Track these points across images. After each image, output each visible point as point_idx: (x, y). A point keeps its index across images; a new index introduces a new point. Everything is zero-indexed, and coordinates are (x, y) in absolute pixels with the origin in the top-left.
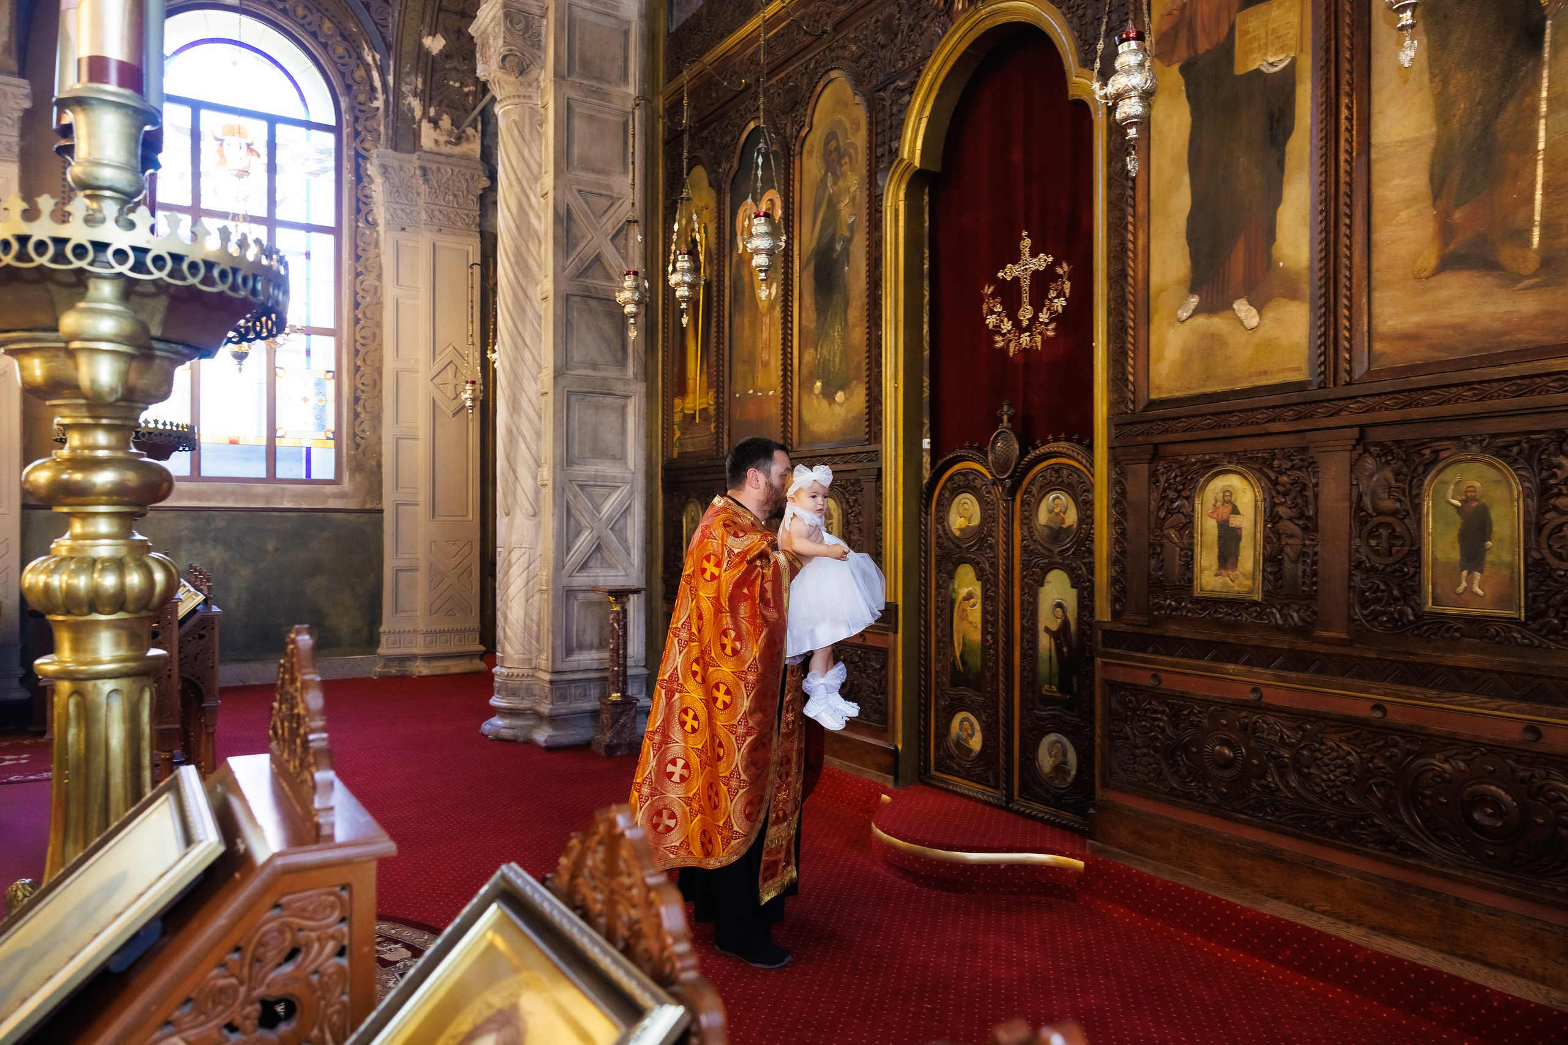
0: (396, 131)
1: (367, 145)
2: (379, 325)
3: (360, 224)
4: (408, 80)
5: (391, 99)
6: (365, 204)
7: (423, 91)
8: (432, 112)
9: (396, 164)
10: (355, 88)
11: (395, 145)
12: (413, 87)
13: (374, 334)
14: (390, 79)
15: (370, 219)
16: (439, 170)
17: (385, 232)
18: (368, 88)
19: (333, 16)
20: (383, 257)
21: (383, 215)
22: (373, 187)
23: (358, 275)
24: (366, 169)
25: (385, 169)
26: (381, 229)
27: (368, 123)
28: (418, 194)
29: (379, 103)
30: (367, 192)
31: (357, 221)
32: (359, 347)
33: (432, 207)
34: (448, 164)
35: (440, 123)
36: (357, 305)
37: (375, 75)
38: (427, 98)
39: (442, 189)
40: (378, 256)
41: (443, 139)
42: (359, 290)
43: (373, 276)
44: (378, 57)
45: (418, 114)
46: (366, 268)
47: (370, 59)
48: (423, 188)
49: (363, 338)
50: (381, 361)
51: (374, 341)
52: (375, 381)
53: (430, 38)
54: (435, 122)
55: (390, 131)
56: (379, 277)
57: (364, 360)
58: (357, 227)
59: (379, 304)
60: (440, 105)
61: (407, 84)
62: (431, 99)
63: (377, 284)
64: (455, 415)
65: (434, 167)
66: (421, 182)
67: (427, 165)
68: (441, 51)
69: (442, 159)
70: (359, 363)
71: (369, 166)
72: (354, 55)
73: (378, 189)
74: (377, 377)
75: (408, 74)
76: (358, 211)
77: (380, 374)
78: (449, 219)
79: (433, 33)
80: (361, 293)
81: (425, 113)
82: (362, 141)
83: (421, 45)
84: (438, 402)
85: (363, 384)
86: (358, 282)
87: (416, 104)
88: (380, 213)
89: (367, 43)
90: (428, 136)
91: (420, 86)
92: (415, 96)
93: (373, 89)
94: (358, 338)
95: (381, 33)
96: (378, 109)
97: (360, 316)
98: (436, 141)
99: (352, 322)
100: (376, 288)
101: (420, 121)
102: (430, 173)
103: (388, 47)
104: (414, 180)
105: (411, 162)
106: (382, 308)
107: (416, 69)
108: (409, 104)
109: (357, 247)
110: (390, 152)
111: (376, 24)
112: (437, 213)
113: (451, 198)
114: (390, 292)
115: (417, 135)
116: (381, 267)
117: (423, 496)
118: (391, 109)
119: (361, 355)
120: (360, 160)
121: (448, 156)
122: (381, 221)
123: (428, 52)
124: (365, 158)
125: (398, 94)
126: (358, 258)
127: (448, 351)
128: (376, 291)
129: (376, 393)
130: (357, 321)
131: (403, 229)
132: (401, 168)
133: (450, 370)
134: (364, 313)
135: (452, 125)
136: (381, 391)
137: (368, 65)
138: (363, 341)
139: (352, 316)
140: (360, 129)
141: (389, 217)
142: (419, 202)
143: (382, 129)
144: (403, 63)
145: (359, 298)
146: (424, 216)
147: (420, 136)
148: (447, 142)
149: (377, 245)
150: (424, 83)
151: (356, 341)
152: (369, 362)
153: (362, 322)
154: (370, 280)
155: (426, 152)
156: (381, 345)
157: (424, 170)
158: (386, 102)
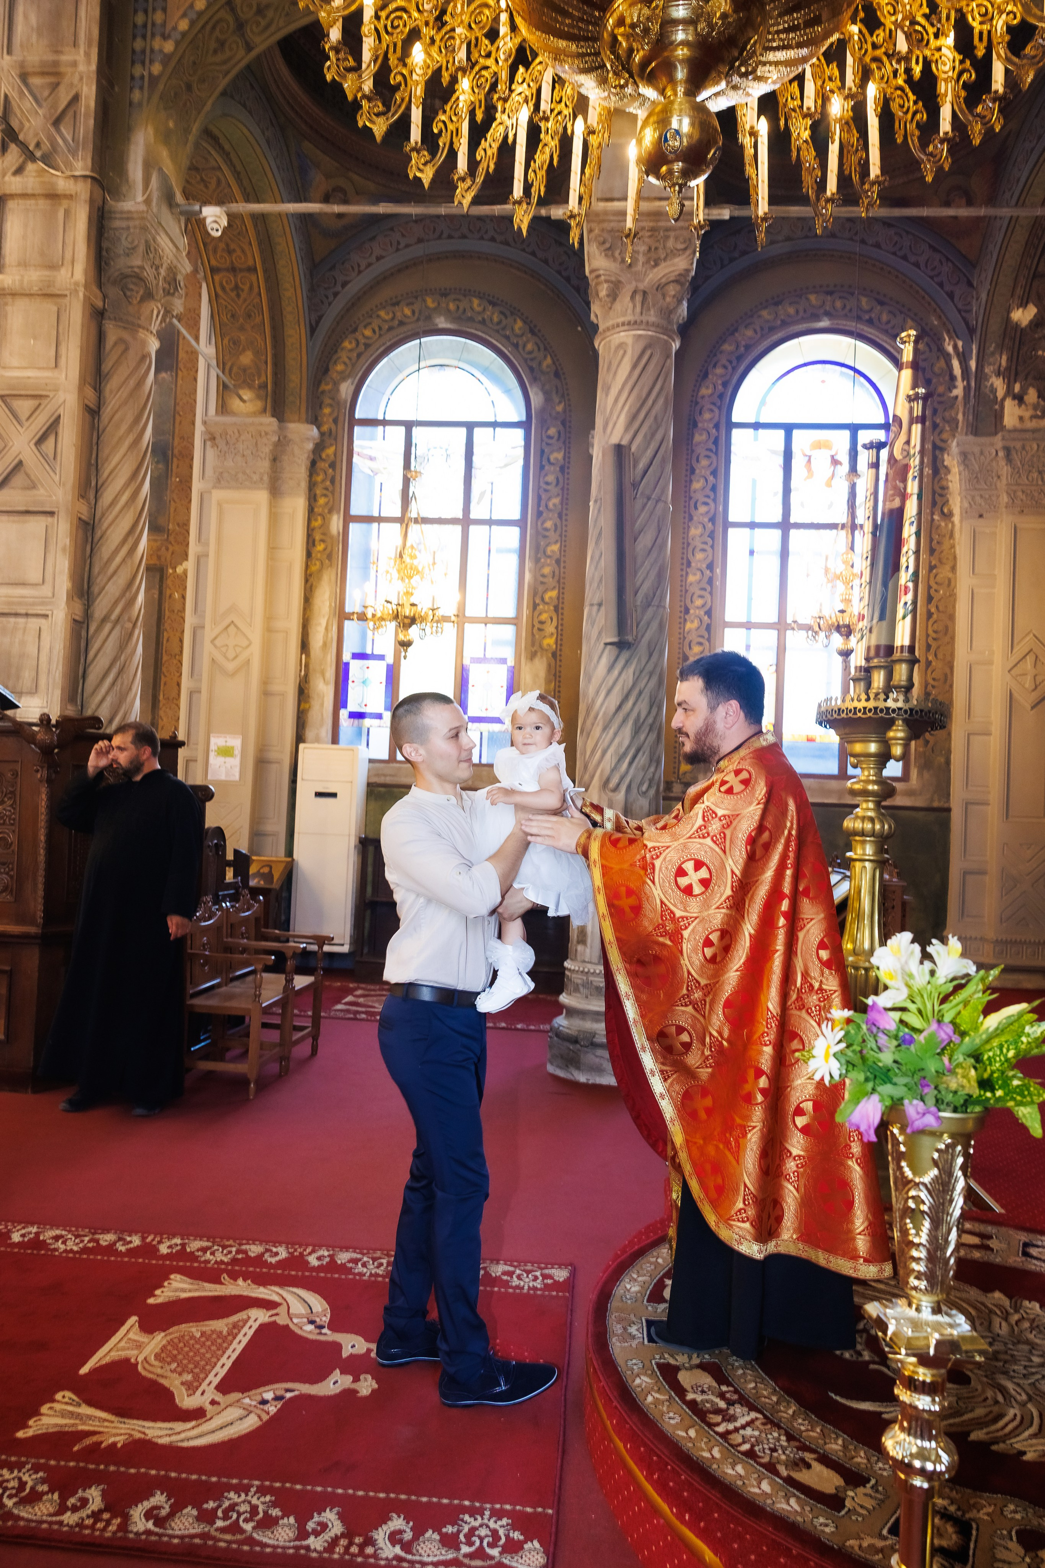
0: (976, 416)
1: (945, 436)
2: (952, 617)
3: (936, 517)
4: (991, 360)
5: (973, 384)
6: (941, 495)
7: (1009, 368)
8: (1017, 388)
9: (977, 450)
10: (934, 381)
11: (975, 430)
12: (996, 367)
13: (947, 628)
14: (973, 364)
15: (946, 510)
16: (1023, 448)
17: (961, 521)
18: (947, 378)
19: (916, 314)
20: (957, 548)
21: (958, 504)
22: (949, 477)
23: (931, 568)
24: (943, 461)
25: (965, 456)
26: (956, 519)
27: (947, 414)
28: (999, 477)
29: (958, 391)
30: (944, 483)
31: (932, 514)
32: (930, 641)
33: (1014, 488)
34: (1034, 439)
35: (1026, 398)
36: (930, 599)
37: (956, 364)
38: (1010, 375)
39: (1026, 467)
40: (953, 546)
41: (1027, 414)
42: (932, 583)
43: (948, 567)
44: (960, 344)
45: (1000, 393)
46: (940, 561)
47: (950, 349)
48: (1005, 470)
49: (935, 632)
50: (952, 655)
51: (946, 634)
52: (946, 675)
53: (1021, 310)
54: (1020, 399)
55: (971, 418)
56: (953, 569)
57: (936, 655)
58: (933, 520)
59: (952, 597)
60: (1026, 379)
61: (990, 364)
62: (1016, 374)
63: (950, 575)
64: (1033, 708)
65: (1018, 445)
66: (1003, 463)
67: (1011, 444)
68: (1031, 322)
69: (1028, 435)
70: (930, 658)
71: (946, 456)
72: (934, 348)
73: (955, 480)
74: (948, 672)
75: (993, 354)
76: (934, 503)
77: (952, 668)
78: (1033, 498)
79: (1023, 304)
80: (935, 586)
81: (1009, 392)
82: (941, 432)
83: (1008, 319)
84: (1015, 695)
85: (934, 679)
86: (932, 575)
87: (999, 385)
88: (956, 503)
89: (948, 332)
90: (1011, 414)
91: (1004, 363)
92: (998, 374)
93: (953, 378)
94: (930, 632)
95: (964, 319)
96: (957, 397)
97: (933, 610)
98: (1021, 418)
99: (925, 617)
100: (950, 581)
101: (1003, 400)
102: (1013, 453)
103: (971, 331)
104: (994, 464)
105: (992, 444)
106: (955, 600)
107: (1001, 348)
108: (992, 385)
109: (931, 540)
110: (971, 438)
111: (959, 311)
112: (1020, 494)
113: (1035, 475)
114: (964, 583)
115: (999, 416)
116: (955, 558)
117: (995, 793)
118: (972, 394)
119: (932, 650)
120: (937, 452)
121: (1034, 431)
122: (957, 511)
123: (1017, 325)
124: (942, 450)
125: (980, 375)
126: (932, 551)
127: (1028, 638)
128: (950, 584)
129: (947, 687)
130: (929, 615)
131: (981, 516)
132: (982, 453)
133: (1030, 660)
134: (937, 607)
135: (1039, 397)
136: (951, 686)
137: (949, 355)
138: (934, 635)
139: (925, 610)
140: (938, 421)
141: (966, 505)
142: (998, 484)
143: (960, 417)
144: (987, 344)
145: (932, 592)
146: (1005, 498)
147: (1002, 417)
148: (1032, 417)
149: (952, 536)
150: (1010, 360)
151: (928, 635)
152: (940, 656)
153: (935, 616)
154: (944, 572)
155: (1009, 431)
156: (953, 638)
157: (1008, 450)
158: (967, 389)
